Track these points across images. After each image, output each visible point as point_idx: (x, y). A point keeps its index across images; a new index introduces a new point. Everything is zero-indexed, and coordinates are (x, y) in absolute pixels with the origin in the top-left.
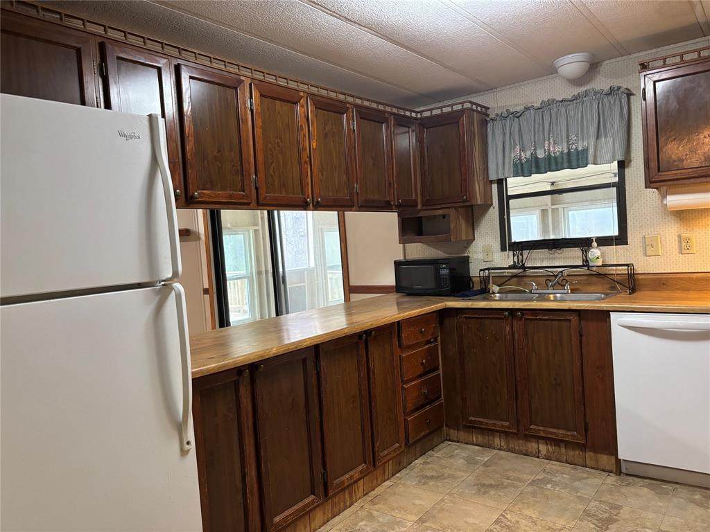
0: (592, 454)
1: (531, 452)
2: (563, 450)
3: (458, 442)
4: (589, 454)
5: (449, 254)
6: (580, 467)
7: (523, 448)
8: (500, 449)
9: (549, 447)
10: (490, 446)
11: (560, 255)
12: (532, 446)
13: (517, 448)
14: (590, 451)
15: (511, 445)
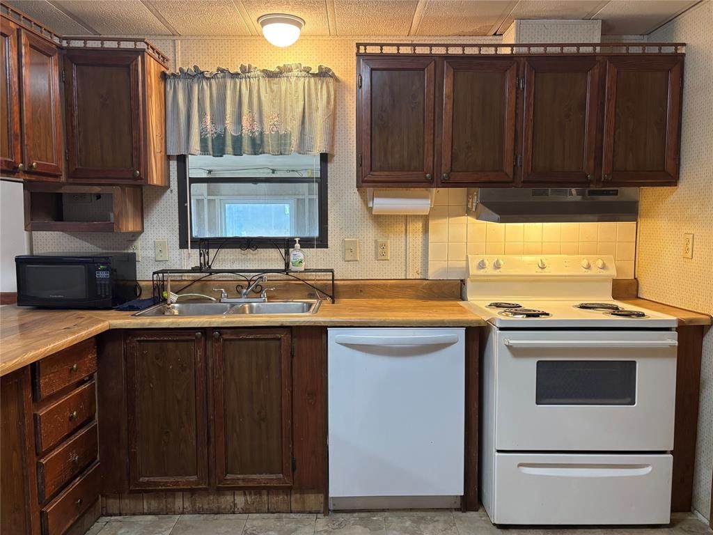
0: (298, 496)
1: (225, 508)
2: (265, 498)
3: (120, 514)
4: (295, 497)
5: (105, 248)
6: (284, 515)
7: (214, 506)
8: (183, 513)
9: (248, 498)
10: (168, 512)
11: (255, 257)
12: (226, 500)
13: (206, 507)
14: (296, 493)
15: (198, 505)
